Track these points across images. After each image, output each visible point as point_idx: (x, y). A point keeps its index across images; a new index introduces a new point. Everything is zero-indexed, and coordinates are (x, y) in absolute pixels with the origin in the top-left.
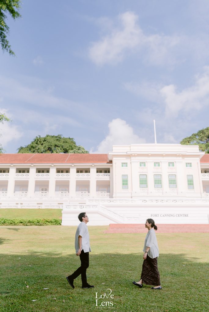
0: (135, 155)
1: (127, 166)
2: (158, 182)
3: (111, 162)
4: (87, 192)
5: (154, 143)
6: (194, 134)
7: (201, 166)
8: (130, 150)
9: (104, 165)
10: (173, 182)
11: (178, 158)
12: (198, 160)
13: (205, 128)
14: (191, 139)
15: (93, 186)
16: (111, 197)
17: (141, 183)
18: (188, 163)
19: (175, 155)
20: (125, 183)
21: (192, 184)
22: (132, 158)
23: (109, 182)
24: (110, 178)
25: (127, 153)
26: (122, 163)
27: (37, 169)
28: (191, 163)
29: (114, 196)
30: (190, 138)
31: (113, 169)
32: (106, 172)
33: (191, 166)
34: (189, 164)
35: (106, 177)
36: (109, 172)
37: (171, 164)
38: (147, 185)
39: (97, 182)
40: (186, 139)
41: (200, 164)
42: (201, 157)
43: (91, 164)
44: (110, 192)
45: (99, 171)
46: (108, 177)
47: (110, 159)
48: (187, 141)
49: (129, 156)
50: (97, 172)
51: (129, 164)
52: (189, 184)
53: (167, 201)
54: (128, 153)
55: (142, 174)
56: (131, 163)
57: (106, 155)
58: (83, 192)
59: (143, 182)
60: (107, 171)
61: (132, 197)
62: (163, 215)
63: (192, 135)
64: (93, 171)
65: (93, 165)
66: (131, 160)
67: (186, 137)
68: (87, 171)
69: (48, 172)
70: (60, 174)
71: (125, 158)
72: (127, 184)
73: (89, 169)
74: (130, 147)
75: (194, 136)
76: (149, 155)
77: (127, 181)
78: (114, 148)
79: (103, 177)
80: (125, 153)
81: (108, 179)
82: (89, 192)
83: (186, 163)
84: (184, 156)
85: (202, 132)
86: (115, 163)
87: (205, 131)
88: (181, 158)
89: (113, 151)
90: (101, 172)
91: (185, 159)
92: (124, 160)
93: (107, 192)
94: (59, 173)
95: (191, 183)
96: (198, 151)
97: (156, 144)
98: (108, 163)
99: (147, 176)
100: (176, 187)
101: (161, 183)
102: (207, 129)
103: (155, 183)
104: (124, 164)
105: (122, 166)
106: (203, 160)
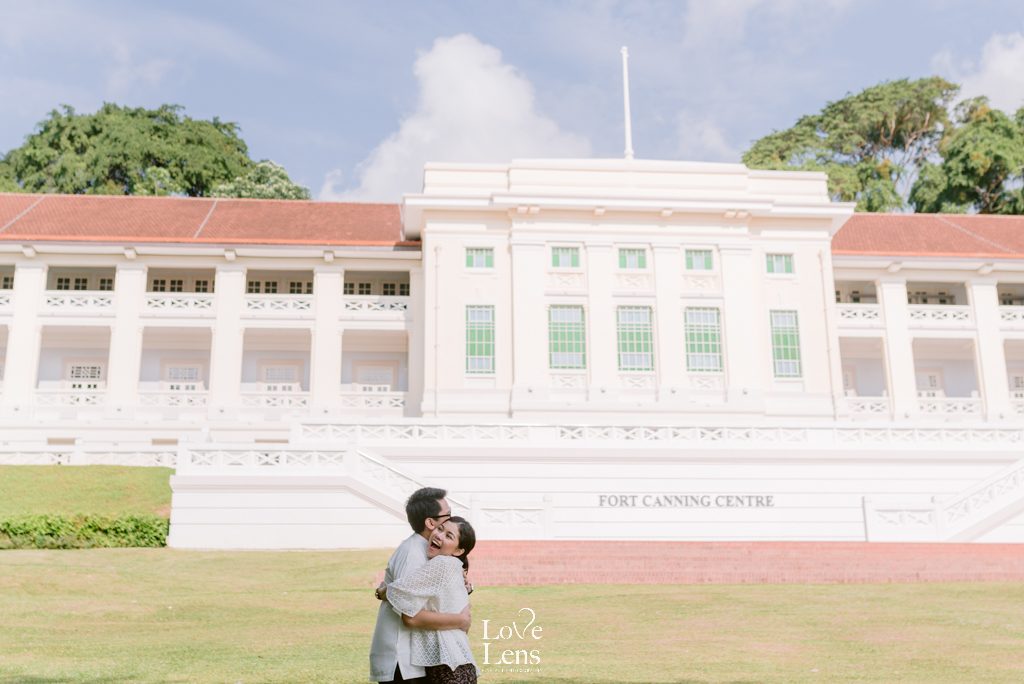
0: (533, 209)
1: (490, 263)
2: (636, 343)
3: (415, 242)
4: (296, 386)
6: (805, 117)
7: (835, 268)
8: (509, 186)
9: (382, 258)
10: (705, 343)
11: (731, 230)
12: (822, 239)
13: (857, 92)
14: (791, 144)
15: (326, 357)
16: (413, 409)
17: (554, 348)
18: (779, 256)
19: (718, 217)
20: (480, 344)
21: (795, 354)
22: (516, 226)
23: (403, 339)
24: (408, 320)
25: (491, 199)
26: (469, 249)
27: (52, 270)
28: (789, 256)
29: (427, 404)
30: (787, 136)
31: (422, 274)
32: (388, 290)
33: (789, 269)
34: (780, 261)
35: (388, 313)
36: (405, 290)
37: (698, 257)
38: (584, 356)
39: (349, 337)
40: (768, 139)
42: (837, 226)
43: (318, 252)
44: (406, 389)
45: (358, 284)
46: (399, 314)
47: (410, 226)
48: (774, 152)
49: (501, 216)
50: (349, 289)
51: (500, 255)
52: (779, 354)
53: (675, 435)
54: (497, 200)
55: (559, 301)
56: (510, 249)
57: (393, 209)
58: (275, 388)
59: (567, 341)
60: (396, 285)
61: (510, 414)
63: (799, 123)
64: (329, 284)
65: (329, 257)
66: (510, 235)
67: (769, 133)
68: (300, 284)
69: (107, 284)
70: (168, 296)
71: (482, 227)
72: (490, 350)
73: (310, 273)
74: (508, 172)
75: (808, 129)
76: (599, 211)
77: (490, 334)
78: (430, 177)
79: (377, 314)
80: (485, 203)
81: (400, 326)
82: (305, 387)
83: (769, 255)
84: (757, 221)
85: (842, 109)
86: (436, 249)
87: (857, 106)
88: (744, 230)
89: (428, 191)
90: (366, 289)
91: (765, 233)
92: (478, 234)
93: (395, 388)
94: (158, 295)
95: (786, 348)
96: (826, 200)
97: (630, 160)
98: (400, 246)
99: (583, 312)
100: (721, 366)
101: (649, 348)
102: (865, 98)
103: (622, 347)
104: (479, 254)
105: (470, 263)
106: (845, 241)
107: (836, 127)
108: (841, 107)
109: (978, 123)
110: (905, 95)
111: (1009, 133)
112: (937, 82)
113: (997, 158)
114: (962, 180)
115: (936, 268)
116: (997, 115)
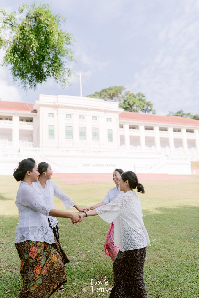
0: (63, 106)
1: (53, 116)
2: (83, 134)
3: (35, 111)
4: (7, 140)
5: (79, 96)
7: (120, 122)
8: (57, 100)
9: (28, 114)
10: (95, 135)
11: (101, 113)
12: (117, 116)
15: (16, 135)
17: (67, 135)
18: (109, 118)
19: (99, 110)
20: (51, 133)
21: (112, 138)
22: (59, 109)
23: (32, 131)
24: (34, 128)
25: (54, 103)
26: (49, 114)
28: (111, 119)
29: (41, 145)
33: (111, 121)
34: (109, 120)
35: (29, 126)
37: (94, 118)
38: (72, 137)
39: (21, 131)
41: (119, 119)
42: (120, 113)
43: (14, 112)
44: (32, 141)
46: (31, 126)
47: (35, 108)
49: (56, 107)
51: (55, 115)
54: (56, 103)
55: (67, 125)
56: (57, 114)
58: (3, 141)
59: (69, 133)
60: (31, 120)
61: (58, 147)
62: (95, 165)
64: (16, 119)
65: (16, 113)
66: (57, 111)
71: (51, 109)
72: (53, 134)
73: (12, 117)
74: (57, 98)
76: (76, 107)
77: (53, 131)
78: (40, 98)
79: (27, 126)
80: (53, 104)
81: (32, 129)
82: (11, 141)
83: (107, 118)
84: (106, 111)
86: (42, 113)
87: (108, 90)
88: (103, 113)
89: (40, 100)
91: (107, 114)
92: (51, 110)
95: (110, 137)
96: (118, 108)
97: (81, 97)
98: (32, 112)
99: (72, 128)
100: (98, 139)
101: (85, 135)
102: (110, 89)
103: (80, 135)
104: (51, 115)
105: (49, 116)
106: (121, 116)
107: (104, 94)
108: (105, 90)
109: (130, 95)
110: (117, 89)
111: (135, 97)
112: (122, 87)
113: (134, 102)
114: (128, 106)
115: (134, 122)
116: (134, 94)
